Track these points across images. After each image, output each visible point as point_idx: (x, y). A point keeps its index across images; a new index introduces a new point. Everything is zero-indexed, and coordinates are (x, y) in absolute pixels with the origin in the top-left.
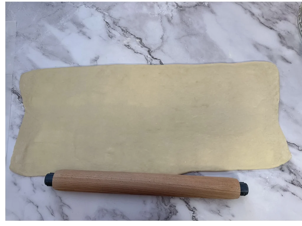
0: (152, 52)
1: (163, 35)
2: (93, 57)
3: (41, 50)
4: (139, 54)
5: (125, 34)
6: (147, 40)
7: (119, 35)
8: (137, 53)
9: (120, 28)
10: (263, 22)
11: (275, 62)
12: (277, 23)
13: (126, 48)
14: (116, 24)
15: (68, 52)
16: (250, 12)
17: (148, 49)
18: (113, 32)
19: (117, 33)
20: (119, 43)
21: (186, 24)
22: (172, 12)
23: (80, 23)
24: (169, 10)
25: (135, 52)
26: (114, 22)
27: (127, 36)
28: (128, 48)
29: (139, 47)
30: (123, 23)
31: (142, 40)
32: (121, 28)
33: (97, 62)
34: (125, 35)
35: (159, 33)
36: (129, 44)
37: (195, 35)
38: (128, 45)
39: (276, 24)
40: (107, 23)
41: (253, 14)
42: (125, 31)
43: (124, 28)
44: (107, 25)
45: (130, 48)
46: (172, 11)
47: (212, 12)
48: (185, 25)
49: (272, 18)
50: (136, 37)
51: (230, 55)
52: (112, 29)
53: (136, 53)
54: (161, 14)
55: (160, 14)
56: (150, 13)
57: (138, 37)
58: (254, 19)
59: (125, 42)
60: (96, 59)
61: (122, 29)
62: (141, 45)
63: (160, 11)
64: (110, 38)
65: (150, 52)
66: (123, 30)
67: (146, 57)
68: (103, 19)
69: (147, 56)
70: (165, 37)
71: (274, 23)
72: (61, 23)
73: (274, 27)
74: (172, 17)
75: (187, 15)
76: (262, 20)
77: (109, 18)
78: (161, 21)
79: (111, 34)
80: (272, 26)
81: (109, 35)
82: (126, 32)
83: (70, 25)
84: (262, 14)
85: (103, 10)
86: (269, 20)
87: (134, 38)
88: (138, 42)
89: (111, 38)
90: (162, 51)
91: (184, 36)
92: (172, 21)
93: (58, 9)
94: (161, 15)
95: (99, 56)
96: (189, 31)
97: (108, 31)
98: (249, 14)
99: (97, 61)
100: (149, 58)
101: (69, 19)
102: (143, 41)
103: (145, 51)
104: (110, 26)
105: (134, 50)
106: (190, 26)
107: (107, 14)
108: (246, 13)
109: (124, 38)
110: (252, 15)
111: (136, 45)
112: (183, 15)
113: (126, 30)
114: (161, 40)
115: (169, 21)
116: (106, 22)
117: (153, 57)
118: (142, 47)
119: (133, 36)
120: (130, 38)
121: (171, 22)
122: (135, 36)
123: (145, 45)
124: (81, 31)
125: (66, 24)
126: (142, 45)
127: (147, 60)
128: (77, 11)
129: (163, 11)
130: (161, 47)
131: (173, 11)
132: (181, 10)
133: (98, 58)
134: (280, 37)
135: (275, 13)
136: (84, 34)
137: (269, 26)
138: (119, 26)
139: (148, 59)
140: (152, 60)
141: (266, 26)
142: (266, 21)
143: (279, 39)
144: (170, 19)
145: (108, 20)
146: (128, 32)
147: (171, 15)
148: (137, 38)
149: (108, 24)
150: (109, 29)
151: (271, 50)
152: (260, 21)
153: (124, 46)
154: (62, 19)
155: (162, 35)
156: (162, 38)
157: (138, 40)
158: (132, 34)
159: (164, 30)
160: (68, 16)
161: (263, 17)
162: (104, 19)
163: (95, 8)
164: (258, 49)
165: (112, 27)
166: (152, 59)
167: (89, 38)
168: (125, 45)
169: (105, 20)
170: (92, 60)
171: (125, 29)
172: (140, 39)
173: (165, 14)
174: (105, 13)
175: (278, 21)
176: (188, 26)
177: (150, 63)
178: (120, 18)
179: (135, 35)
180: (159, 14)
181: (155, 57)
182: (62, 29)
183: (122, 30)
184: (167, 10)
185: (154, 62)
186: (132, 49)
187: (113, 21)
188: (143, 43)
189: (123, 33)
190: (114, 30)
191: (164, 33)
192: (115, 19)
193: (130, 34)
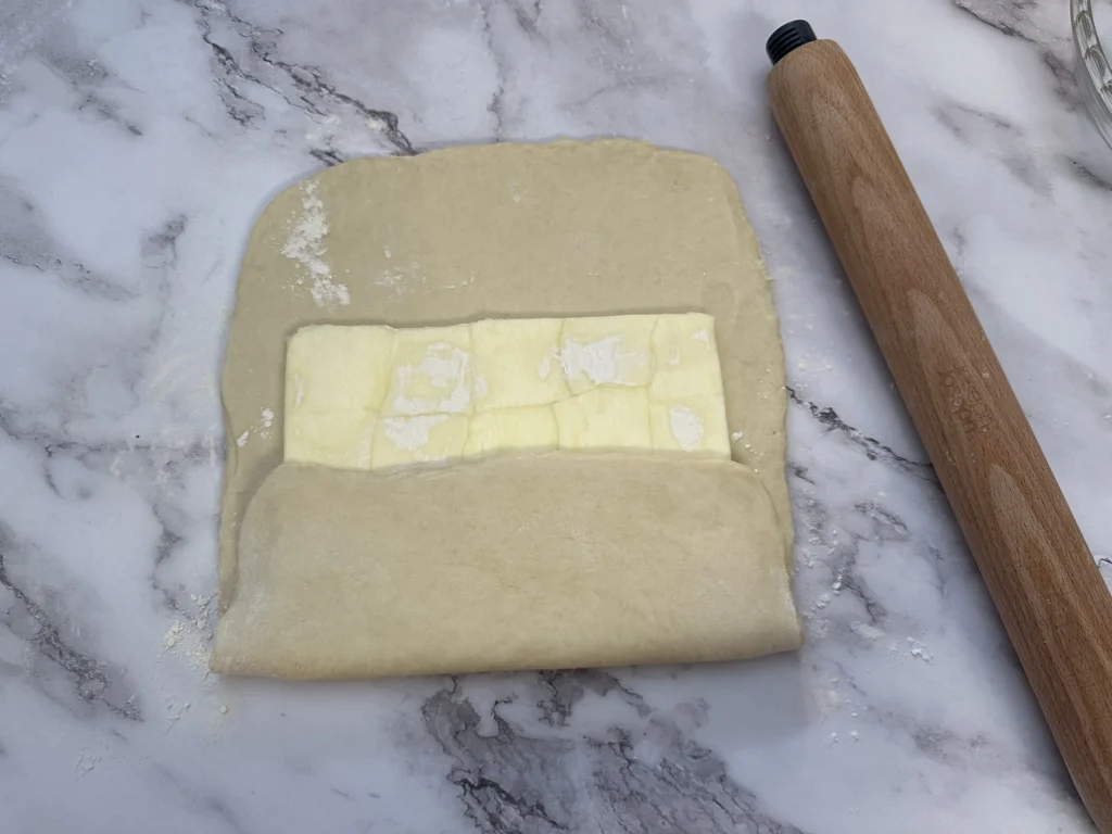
1: (502, 91)
2: (154, 219)
5: (312, 96)
6: (421, 121)
7: (282, 106)
9: (282, 72)
10: (968, 5)
11: (1044, 189)
13: (322, 164)
14: (267, 54)
15: (29, 208)
18: (253, 92)
19: (272, 98)
20: (283, 146)
21: (607, 34)
23: (87, 62)
26: (254, 44)
27: (322, 110)
28: (330, 164)
29: (386, 153)
30: (299, 48)
31: (396, 122)
32: (289, 71)
33: (174, 249)
34: (312, 105)
35: (481, 82)
36: (336, 145)
37: (652, 81)
38: (327, 148)
39: (1027, 11)
40: (221, 50)
42: (312, 86)
43: (305, 68)
44: (220, 60)
48: (603, 40)
50: (369, 107)
52: (247, 77)
57: (378, 109)
59: (314, 139)
60: (171, 234)
61: (295, 77)
62: (393, 146)
64: (238, 123)
66: (299, 81)
68: (199, 34)
70: (510, 99)
71: (1020, 7)
73: (1018, 27)
77: (229, 28)
78: (487, 25)
79: (240, 105)
80: (1009, 22)
81: (233, 109)
82: (319, 90)
83: (36, 71)
87: (358, 116)
88: (378, 132)
89: (242, 121)
91: (601, 91)
92: (538, 24)
95: (183, 216)
96: (627, 66)
97: (227, 90)
99: (177, 241)
101: (32, 45)
102: (401, 127)
104: (235, 67)
106: (628, 41)
107: (215, 6)
109: (308, 118)
113: (316, 77)
114: (490, 117)
115: (525, 23)
116: (214, 45)
118: (397, 155)
119: (350, 105)
120: (341, 114)
121: (534, 29)
122: (361, 106)
123: (412, 146)
124: (90, 99)
125: (15, 67)
126: (399, 144)
128: (68, 4)
133: (182, 227)
134: (1053, 68)
136: (107, 112)
137: (996, 23)
138: (281, 64)
141: (985, 22)
143: (1052, 80)
144: (529, 12)
145: (225, 36)
146: (325, 86)
148: (374, 114)
149: (222, 57)
150: (229, 78)
151: (1019, 134)
153: (311, 156)
155: (496, 90)
156: (495, 106)
157: (377, 125)
158: (345, 98)
159: (504, 66)
160: (22, 28)
162: (204, 31)
164: (957, 131)
165: (245, 69)
167: (135, 131)
168: (313, 153)
169: (209, 38)
170: (151, 239)
171: (308, 76)
172: (386, 116)
176: (619, 43)
178: (284, 21)
179: (362, 100)
183: (294, 81)
187: (249, 39)
188: (403, 136)
189: (302, 93)
190: (258, 81)
191: (504, 80)
192: (257, 29)
193: (339, 96)
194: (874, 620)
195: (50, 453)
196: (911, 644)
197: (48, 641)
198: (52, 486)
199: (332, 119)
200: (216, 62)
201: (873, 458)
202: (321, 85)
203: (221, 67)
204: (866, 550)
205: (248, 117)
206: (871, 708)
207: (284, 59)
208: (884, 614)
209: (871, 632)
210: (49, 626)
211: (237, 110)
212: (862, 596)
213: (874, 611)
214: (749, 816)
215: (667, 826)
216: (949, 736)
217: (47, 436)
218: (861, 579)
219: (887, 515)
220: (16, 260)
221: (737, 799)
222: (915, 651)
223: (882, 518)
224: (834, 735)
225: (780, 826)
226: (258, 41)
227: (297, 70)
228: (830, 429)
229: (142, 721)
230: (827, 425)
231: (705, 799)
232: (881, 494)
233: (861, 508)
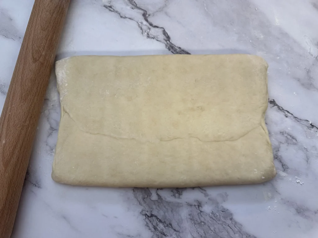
0: (149, 15)
4: (127, 19)
8: (125, 18)
13: (107, 10)
15: (11, 20)
17: (142, 12)
20: (94, 3)
25: (121, 17)
28: (110, 10)
29: (129, 8)
36: (111, 4)
38: (109, 5)
45: (112, 10)
51: (277, 20)
53: (122, 19)
59: (105, 1)
62: (131, 5)
65: (147, 16)
67: (140, 24)
69: (142, 23)
90: (166, 14)
100: (146, 25)
103: (137, 15)
105: (119, 14)
111: (124, 6)
117: (151, 25)
118: (132, 8)
123: (138, 6)
126: (133, 4)
127: (141, 29)
130: (163, 7)
139: (144, 28)
140: (150, 29)
153: (104, 7)
166: (150, 27)
177: (146, 33)
181: (154, 24)
185: (153, 31)
186: (117, 12)
188: (134, 2)
194: (284, 170)
196: (297, 179)
201: (287, 117)
204: (283, 147)
206: (282, 199)
208: (288, 168)
209: (283, 174)
212: (281, 162)
213: (285, 167)
214: (240, 232)
215: (212, 233)
216: (308, 210)
218: (281, 156)
219: (291, 136)
221: (236, 226)
222: (298, 181)
223: (289, 137)
224: (269, 207)
225: (250, 236)
228: (273, 106)
229: (41, 188)
230: (272, 105)
231: (225, 225)
232: (289, 129)
233: (282, 133)
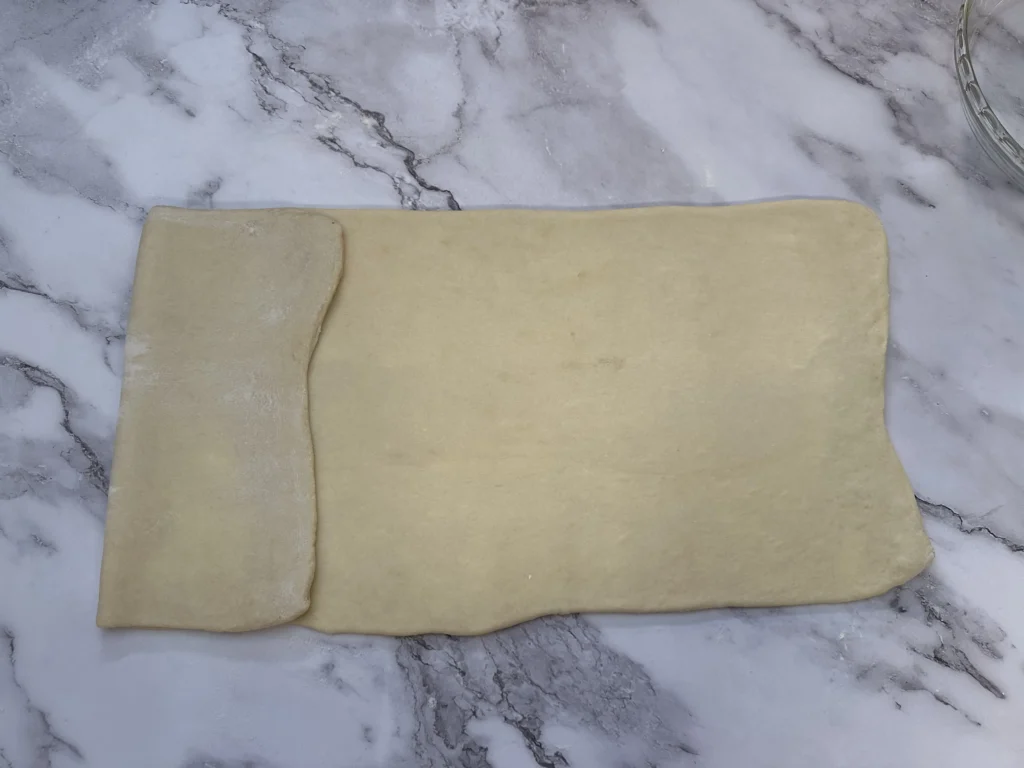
0: (420, 162)
1: (465, 103)
2: (199, 179)
3: (8, 155)
4: (370, 169)
5: (322, 97)
6: (402, 120)
7: (300, 103)
8: (366, 166)
9: (303, 77)
10: (830, 58)
11: (874, 202)
12: (882, 60)
13: (326, 148)
14: (292, 64)
15: (109, 164)
16: (786, 21)
17: (404, 154)
18: (280, 91)
19: (293, 96)
20: (298, 132)
21: (549, 64)
22: (499, 22)
23: (159, 61)
24: (486, 12)
25: (356, 164)
26: (284, 56)
27: (329, 107)
28: (332, 148)
29: (374, 144)
30: (316, 60)
31: (384, 119)
32: (308, 77)
33: (211, 201)
34: (323, 103)
35: (450, 95)
36: (336, 134)
37: (579, 102)
38: (331, 136)
39: (879, 65)
40: (258, 58)
41: (795, 30)
42: (324, 89)
43: (319, 76)
44: (257, 66)
45: (336, 147)
46: (498, 18)
47: (647, 20)
48: (545, 69)
49: (865, 43)
50: (364, 108)
51: (709, 176)
52: (276, 79)
53: (359, 168)
54: (459, 27)
55: (454, 28)
56: (418, 24)
57: (372, 110)
58: (798, 45)
59: (322, 128)
60: (210, 191)
61: (311, 81)
62: (380, 138)
63: (456, 18)
64: (266, 113)
65: (414, 163)
66: (314, 85)
67: (397, 181)
68: (242, 44)
69: (401, 179)
70: (470, 109)
71: (873, 62)
72: (89, 58)
73: (870, 77)
74: (497, 39)
75: (552, 31)
76: (829, 51)
77: (266, 42)
78: (458, 52)
79: (269, 100)
80: (863, 74)
81: (264, 102)
82: (328, 93)
83: (121, 64)
84: (830, 30)
85: (248, 13)
86: (856, 51)
87: (355, 115)
88: (369, 127)
89: (269, 112)
90: (458, 158)
92: (496, 54)
93: (82, 11)
94: (456, 30)
95: (219, 178)
96: (561, 90)
97: (261, 88)
98: (780, 28)
99: (214, 196)
100: (410, 184)
101: (120, 46)
102: (386, 124)
103: (392, 160)
104: (268, 72)
105: (352, 157)
106: (564, 71)
107: (257, 25)
108: (770, 26)
109: (318, 112)
110: (790, 32)
111: (362, 139)
112: (539, 31)
113: (327, 83)
114: (455, 123)
115: (487, 52)
116: (254, 55)
117: (422, 183)
118: (382, 145)
119: (351, 105)
120: (342, 112)
121: (494, 57)
122: (359, 107)
123: (395, 140)
124: (159, 88)
125: (107, 61)
126: (383, 136)
127: (400, 192)
128: (150, 17)
129: (467, 18)
130: (453, 144)
131: (503, 17)
132: (532, 15)
133: (219, 187)
134: (894, 111)
135: (873, 24)
136: (171, 98)
137: (852, 73)
138: (302, 72)
139: (407, 190)
140: (419, 193)
141: (844, 73)
142: (842, 53)
143: (890, 119)
144: (491, 44)
145: (263, 49)
146: (333, 91)
147: (495, 32)
148: (368, 113)
149: (259, 63)
150: (262, 80)
151: (860, 160)
152: (820, 53)
153: (319, 141)
154: (94, 46)
155: (461, 102)
156: (458, 114)
157: (369, 122)
158: (347, 100)
159: (468, 83)
160: (114, 32)
161: (832, 40)
162: (247, 43)
163: (217, 7)
164: (811, 155)
165: (276, 73)
166: (420, 188)
167: (190, 114)
168: (322, 139)
169: (251, 49)
170: (195, 193)
171: (321, 82)
172: (376, 115)
173: (471, 28)
174: (252, 23)
175: (887, 55)
176: (557, 72)
177: (410, 203)
178: (307, 40)
179: (359, 103)
180: (450, 28)
181: (430, 182)
182: (92, 81)
183: (310, 85)
184: (482, 12)
185: (427, 199)
186: (346, 152)
187: (280, 52)
188: (387, 131)
189: (316, 94)
190: (284, 84)
191: (467, 95)
192: (287, 44)
193: (342, 98)
195: (109, 342)
197: (96, 474)
198: (108, 365)
199: (336, 115)
200: (255, 67)
202: (330, 89)
203: (258, 70)
205: (274, 109)
207: (304, 68)
210: (97, 465)
211: (267, 103)
214: (594, 646)
215: (532, 646)
217: (108, 329)
220: (96, 201)
221: (586, 631)
225: (617, 656)
226: (287, 54)
227: (312, 76)
231: (562, 628)
